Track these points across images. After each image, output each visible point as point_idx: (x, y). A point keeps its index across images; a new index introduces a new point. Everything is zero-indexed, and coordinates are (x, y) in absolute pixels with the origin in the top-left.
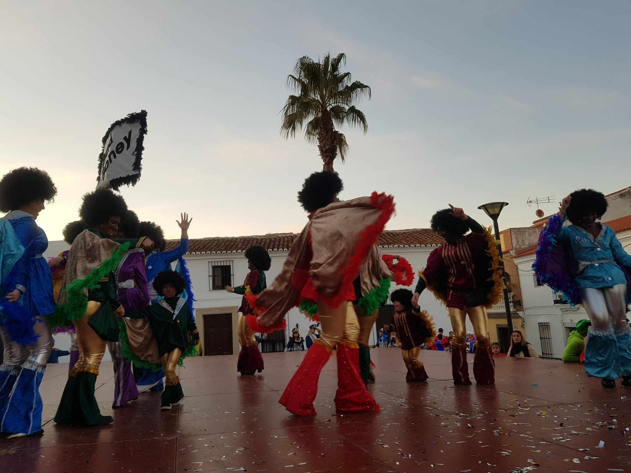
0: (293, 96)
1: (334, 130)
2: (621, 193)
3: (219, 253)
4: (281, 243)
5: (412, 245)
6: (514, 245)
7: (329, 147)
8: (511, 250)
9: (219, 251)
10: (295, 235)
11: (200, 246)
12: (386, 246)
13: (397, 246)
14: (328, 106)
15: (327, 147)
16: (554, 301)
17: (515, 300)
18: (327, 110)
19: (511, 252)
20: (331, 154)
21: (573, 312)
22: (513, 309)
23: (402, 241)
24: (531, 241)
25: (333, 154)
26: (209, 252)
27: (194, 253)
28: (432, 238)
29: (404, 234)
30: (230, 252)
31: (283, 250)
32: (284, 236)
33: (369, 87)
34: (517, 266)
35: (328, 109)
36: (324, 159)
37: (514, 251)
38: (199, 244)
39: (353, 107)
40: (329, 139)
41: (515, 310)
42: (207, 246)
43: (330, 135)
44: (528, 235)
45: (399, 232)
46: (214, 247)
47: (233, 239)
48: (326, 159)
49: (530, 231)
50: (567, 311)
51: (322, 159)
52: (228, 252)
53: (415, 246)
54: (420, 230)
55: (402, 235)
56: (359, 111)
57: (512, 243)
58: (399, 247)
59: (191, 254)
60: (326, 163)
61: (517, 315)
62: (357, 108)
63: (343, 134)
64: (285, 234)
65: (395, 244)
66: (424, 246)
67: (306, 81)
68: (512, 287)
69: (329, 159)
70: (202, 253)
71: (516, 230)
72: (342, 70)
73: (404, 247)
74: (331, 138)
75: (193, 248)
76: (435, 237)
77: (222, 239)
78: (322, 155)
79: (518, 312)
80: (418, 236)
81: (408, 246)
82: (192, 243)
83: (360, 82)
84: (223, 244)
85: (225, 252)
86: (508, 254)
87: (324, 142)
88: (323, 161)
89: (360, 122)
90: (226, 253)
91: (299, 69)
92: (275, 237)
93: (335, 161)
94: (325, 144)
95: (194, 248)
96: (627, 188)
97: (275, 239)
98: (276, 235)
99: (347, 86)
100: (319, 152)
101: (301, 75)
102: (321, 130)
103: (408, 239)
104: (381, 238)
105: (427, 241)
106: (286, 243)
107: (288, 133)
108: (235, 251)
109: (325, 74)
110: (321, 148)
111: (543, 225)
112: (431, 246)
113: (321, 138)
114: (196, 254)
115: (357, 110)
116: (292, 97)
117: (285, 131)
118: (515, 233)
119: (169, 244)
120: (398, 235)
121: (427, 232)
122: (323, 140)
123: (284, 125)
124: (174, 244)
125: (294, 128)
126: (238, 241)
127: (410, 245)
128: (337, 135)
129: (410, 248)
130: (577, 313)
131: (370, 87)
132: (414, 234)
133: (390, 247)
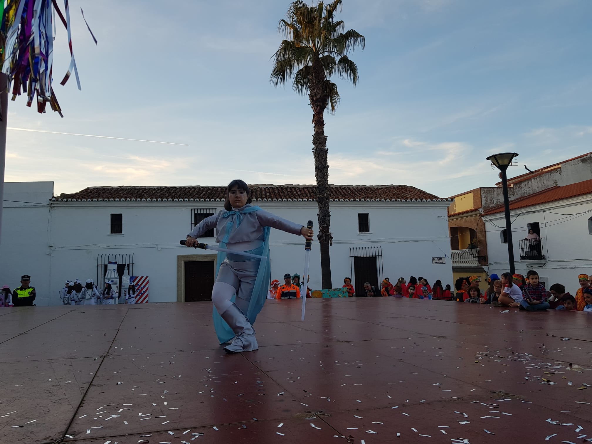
0: (286, 40)
1: (325, 79)
2: (583, 158)
3: (202, 200)
4: (263, 193)
5: (393, 200)
6: (483, 204)
7: (320, 97)
8: (480, 208)
9: (201, 198)
10: (276, 187)
11: (181, 193)
12: (368, 200)
13: (378, 199)
14: (320, 54)
15: (318, 97)
16: (521, 257)
17: (481, 255)
18: (319, 57)
19: (480, 210)
20: (321, 104)
21: (539, 268)
22: (477, 263)
23: (382, 195)
24: (499, 200)
25: (323, 104)
26: (193, 200)
27: (177, 200)
28: (410, 194)
29: (382, 190)
30: (214, 200)
31: (267, 200)
32: (265, 187)
33: (363, 37)
34: (484, 223)
35: (321, 56)
36: (314, 108)
37: (483, 209)
38: (179, 191)
39: (345, 56)
40: (321, 87)
41: (480, 265)
42: (188, 194)
43: (322, 83)
44: (496, 195)
45: (376, 187)
46: (196, 195)
47: (213, 188)
48: (317, 108)
49: (499, 191)
50: (532, 266)
51: (312, 109)
52: (212, 200)
53: (396, 201)
54: (396, 186)
55: (380, 190)
56: (351, 61)
57: (481, 202)
58: (380, 201)
59: (173, 200)
60: (316, 113)
61: (482, 269)
62: (349, 58)
63: (335, 83)
64: (265, 185)
65: (376, 198)
66: (405, 200)
67: (299, 27)
68: (479, 243)
69: (320, 109)
70: (185, 200)
71: (485, 190)
72: (337, 17)
73: (385, 201)
74: (322, 87)
75: (174, 195)
76: (412, 193)
77: (202, 187)
78: (313, 105)
79: (483, 267)
80: (396, 191)
81: (389, 201)
82: (172, 190)
83: (356, 31)
84: (204, 192)
85: (208, 200)
86: (477, 212)
87: (315, 91)
88: (313, 110)
89: (350, 73)
90: (210, 200)
91: (292, 13)
92: (256, 188)
93: (325, 111)
94: (316, 93)
95: (176, 195)
96: (588, 154)
97: (256, 189)
98: (256, 186)
99: (341, 34)
100: (310, 101)
101: (294, 20)
102: (312, 78)
103: (387, 194)
104: (360, 192)
105: (405, 196)
106: (268, 194)
107: (277, 81)
108: (218, 199)
109: (320, 21)
110: (312, 97)
111: (510, 185)
112: (411, 201)
113: (312, 87)
114: (178, 200)
115: (349, 60)
116: (285, 42)
117: (274, 79)
118: (484, 193)
119: (149, 190)
120: (376, 190)
121: (403, 188)
122: (315, 88)
123: (274, 72)
124: (153, 190)
125: (283, 76)
126: (219, 190)
127: (391, 199)
128: (329, 83)
129: (391, 202)
130: (543, 269)
131: (365, 37)
132: (392, 190)
133: (372, 201)
